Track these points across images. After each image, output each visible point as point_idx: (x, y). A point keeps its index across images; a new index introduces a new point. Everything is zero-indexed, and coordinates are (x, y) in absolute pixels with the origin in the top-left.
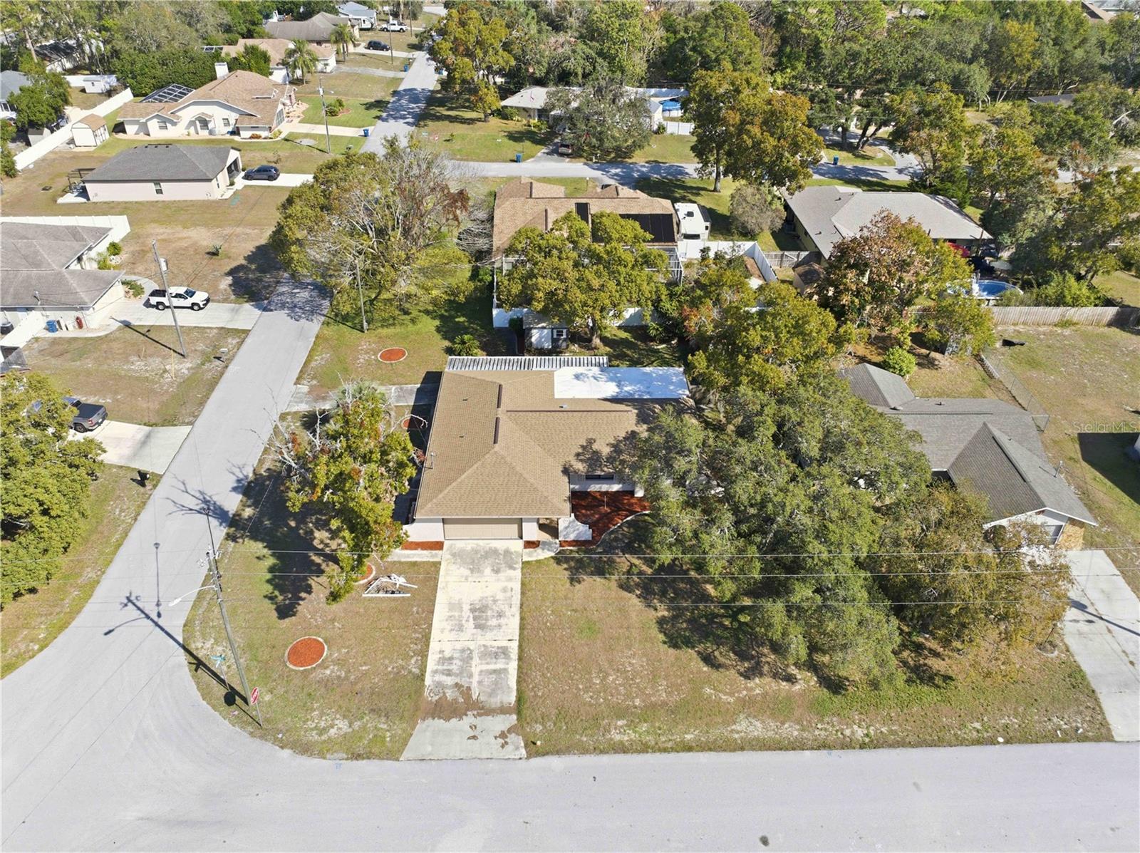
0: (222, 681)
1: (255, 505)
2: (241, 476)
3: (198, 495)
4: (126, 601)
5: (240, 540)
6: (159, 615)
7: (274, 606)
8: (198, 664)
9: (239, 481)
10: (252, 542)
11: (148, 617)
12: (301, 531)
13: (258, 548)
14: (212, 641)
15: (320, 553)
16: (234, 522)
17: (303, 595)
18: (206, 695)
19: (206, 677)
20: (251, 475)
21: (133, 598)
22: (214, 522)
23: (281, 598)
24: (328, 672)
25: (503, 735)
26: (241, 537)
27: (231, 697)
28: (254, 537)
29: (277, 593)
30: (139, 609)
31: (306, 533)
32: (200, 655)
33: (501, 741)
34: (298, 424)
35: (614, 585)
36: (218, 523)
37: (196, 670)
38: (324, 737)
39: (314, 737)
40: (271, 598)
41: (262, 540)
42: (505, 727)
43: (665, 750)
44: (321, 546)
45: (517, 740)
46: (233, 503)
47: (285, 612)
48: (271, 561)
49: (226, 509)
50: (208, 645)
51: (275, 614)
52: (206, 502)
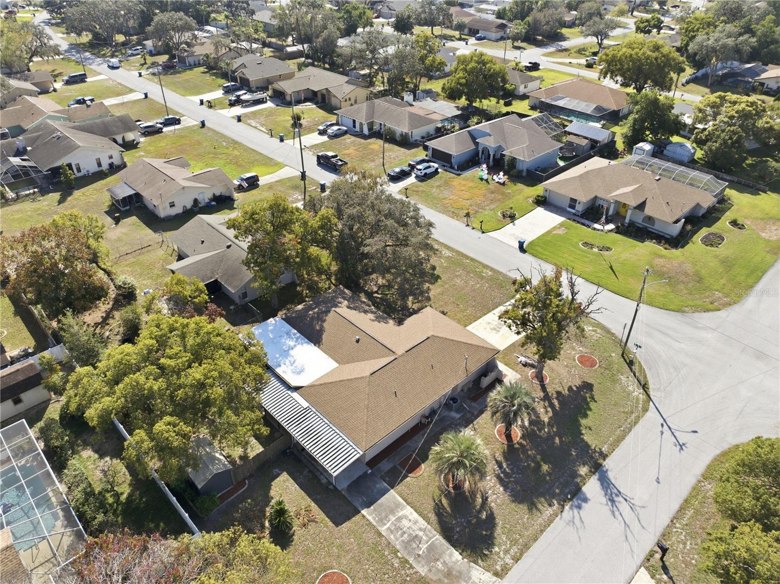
0: (633, 372)
1: (575, 475)
2: (576, 511)
3: (617, 513)
4: (683, 447)
5: (597, 449)
6: (662, 425)
7: (593, 393)
8: (645, 387)
9: (579, 507)
10: (590, 443)
11: (669, 427)
12: (555, 430)
13: (587, 437)
14: (633, 394)
15: (552, 405)
16: (597, 468)
17: (575, 388)
18: (642, 369)
19: (641, 379)
20: (567, 508)
21: (679, 447)
22: (611, 475)
23: (588, 395)
26: (595, 451)
27: (631, 364)
28: (587, 446)
29: (589, 400)
30: (675, 437)
31: (552, 427)
32: (642, 391)
34: (496, 549)
36: (609, 473)
37: (645, 384)
38: (595, 328)
39: (599, 331)
40: (593, 398)
41: (583, 440)
44: (549, 409)
46: (592, 487)
47: (588, 386)
48: (583, 422)
49: (599, 482)
50: (636, 393)
51: (594, 388)
52: (612, 501)
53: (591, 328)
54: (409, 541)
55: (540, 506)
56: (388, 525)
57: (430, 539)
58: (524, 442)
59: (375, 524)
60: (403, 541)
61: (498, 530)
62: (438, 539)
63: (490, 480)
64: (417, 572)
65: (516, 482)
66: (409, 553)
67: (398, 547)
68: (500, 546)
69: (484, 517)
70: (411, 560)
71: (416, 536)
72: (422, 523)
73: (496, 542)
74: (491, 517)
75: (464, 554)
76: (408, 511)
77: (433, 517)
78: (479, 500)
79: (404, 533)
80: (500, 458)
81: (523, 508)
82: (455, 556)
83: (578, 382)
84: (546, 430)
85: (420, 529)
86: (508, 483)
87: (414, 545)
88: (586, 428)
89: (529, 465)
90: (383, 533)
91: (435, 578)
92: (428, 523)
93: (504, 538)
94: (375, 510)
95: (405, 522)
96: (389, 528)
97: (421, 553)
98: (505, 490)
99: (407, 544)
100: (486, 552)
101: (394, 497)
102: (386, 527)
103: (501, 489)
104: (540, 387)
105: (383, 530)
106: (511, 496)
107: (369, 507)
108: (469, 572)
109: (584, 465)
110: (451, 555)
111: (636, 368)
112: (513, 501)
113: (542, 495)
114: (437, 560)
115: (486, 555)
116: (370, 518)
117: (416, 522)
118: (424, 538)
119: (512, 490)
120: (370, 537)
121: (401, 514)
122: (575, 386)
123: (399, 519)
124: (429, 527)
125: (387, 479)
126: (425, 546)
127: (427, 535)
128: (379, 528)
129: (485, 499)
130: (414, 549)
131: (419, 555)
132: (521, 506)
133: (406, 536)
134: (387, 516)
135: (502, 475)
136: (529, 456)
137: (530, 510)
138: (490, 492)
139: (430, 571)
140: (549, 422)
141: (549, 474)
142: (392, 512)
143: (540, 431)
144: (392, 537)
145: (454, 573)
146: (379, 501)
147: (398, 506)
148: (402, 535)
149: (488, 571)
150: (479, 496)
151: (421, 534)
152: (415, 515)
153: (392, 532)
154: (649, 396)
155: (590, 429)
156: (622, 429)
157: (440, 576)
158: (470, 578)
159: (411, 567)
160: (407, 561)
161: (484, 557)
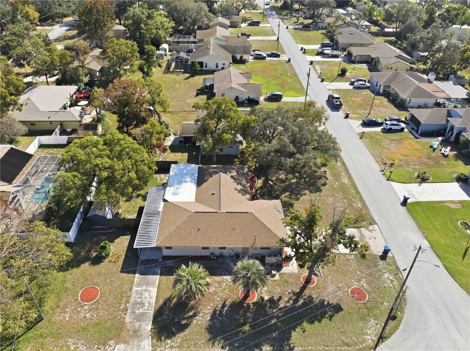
0: (386, 324)
1: (259, 346)
5: (292, 345)
7: (336, 315)
8: (381, 338)
10: (292, 338)
12: (280, 314)
13: (295, 334)
14: (366, 336)
15: (296, 301)
17: (326, 303)
18: (396, 328)
19: (387, 332)
23: (330, 313)
24: (365, 285)
25: (370, 231)
26: (289, 345)
27: (392, 317)
28: (289, 338)
29: (327, 316)
31: (281, 312)
32: (376, 339)
33: (373, 231)
34: (169, 341)
35: (296, 202)
37: (385, 338)
39: (396, 283)
40: (331, 317)
41: (290, 333)
42: (367, 231)
43: (361, 196)
44: (291, 302)
45: (371, 227)
47: (338, 308)
48: (305, 324)
50: (369, 337)
51: (340, 313)
53: (391, 278)
54: (138, 303)
55: (217, 343)
56: (139, 289)
57: (148, 310)
58: (252, 307)
59: (135, 283)
60: (136, 301)
61: (182, 335)
62: (151, 313)
63: (209, 309)
64: (125, 318)
65: (221, 322)
66: (132, 308)
67: (131, 301)
68: (172, 342)
69: (183, 323)
70: (129, 311)
71: (144, 304)
72: (153, 301)
73: (173, 339)
74: (186, 326)
75: (153, 330)
76: (154, 291)
77: (161, 302)
78: (191, 314)
79: (141, 298)
80: (228, 303)
81: (208, 336)
82: (148, 326)
83: (334, 301)
84: (274, 310)
85: (149, 302)
86: (216, 318)
87: (138, 307)
88: (302, 329)
89: (240, 319)
90: (133, 291)
91: (128, 327)
92: (155, 303)
93: (179, 341)
94: (142, 278)
95: (146, 294)
96: (137, 290)
97: (137, 312)
98: (210, 320)
99: (136, 303)
100: (163, 338)
101: (156, 280)
102: (137, 289)
103: (209, 318)
104: (301, 286)
105: (135, 289)
106: (209, 325)
107: (141, 275)
108: (145, 339)
109: (271, 346)
110: (147, 325)
111: (392, 323)
112: (207, 329)
113: (226, 339)
114: (139, 321)
115: (161, 339)
116: (136, 279)
117: (151, 298)
118: (146, 307)
119: (214, 324)
120: (126, 287)
121: (149, 288)
122: (328, 302)
123: (147, 290)
124: (154, 305)
125: (163, 270)
126: (142, 311)
127: (148, 307)
128: (134, 287)
129: (195, 315)
130: (136, 308)
131: (134, 312)
132: (207, 334)
133: (140, 299)
134: (143, 285)
135: (218, 312)
136: (245, 315)
137: (210, 340)
138: (201, 314)
139: (131, 323)
140: (282, 308)
141: (245, 333)
142: (148, 284)
143: (269, 308)
144: (134, 295)
145: (139, 333)
146: (148, 276)
147: (153, 284)
148: (138, 298)
149: (152, 346)
150: (193, 312)
151: (147, 304)
152: (155, 294)
153: (137, 293)
154: (376, 346)
155: (304, 332)
156: (326, 348)
157: (132, 329)
158: (141, 342)
159: (126, 314)
160: (127, 310)
161: (159, 339)
